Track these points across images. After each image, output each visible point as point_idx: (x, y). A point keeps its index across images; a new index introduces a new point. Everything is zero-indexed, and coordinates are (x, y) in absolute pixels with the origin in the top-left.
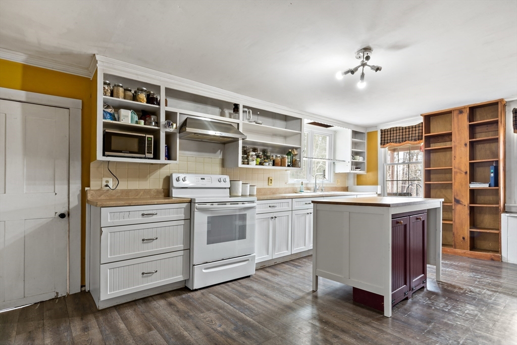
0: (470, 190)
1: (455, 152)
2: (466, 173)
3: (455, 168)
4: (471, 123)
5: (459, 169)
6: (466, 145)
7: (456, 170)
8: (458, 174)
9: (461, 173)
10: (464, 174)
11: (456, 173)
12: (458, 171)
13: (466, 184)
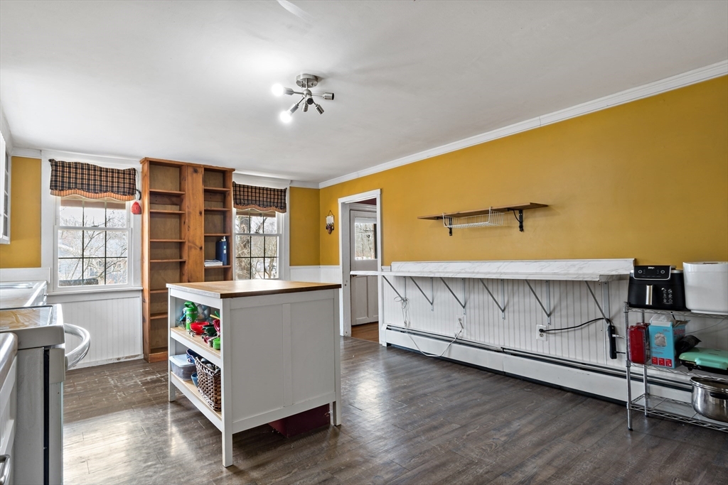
0: (205, 269)
1: (189, 220)
2: (201, 248)
3: (189, 241)
4: (206, 188)
5: (194, 244)
6: (201, 213)
7: (190, 244)
8: (193, 250)
9: (196, 249)
10: (199, 249)
11: (190, 248)
12: (192, 245)
13: (201, 263)
